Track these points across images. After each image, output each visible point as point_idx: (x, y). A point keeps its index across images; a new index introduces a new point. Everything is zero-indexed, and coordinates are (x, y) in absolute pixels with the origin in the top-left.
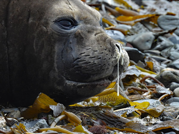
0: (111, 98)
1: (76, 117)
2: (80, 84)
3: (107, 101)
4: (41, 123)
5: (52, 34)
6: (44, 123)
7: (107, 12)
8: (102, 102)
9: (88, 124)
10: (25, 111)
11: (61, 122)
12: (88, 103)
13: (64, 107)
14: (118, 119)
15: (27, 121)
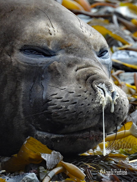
0: (126, 144)
1: (78, 169)
2: (54, 136)
3: (121, 148)
4: (29, 178)
5: (17, 66)
6: (33, 178)
7: (119, 26)
8: (114, 149)
9: (94, 179)
10: (7, 162)
11: (56, 176)
12: (94, 150)
13: (60, 156)
14: (135, 173)
15: (10, 175)
